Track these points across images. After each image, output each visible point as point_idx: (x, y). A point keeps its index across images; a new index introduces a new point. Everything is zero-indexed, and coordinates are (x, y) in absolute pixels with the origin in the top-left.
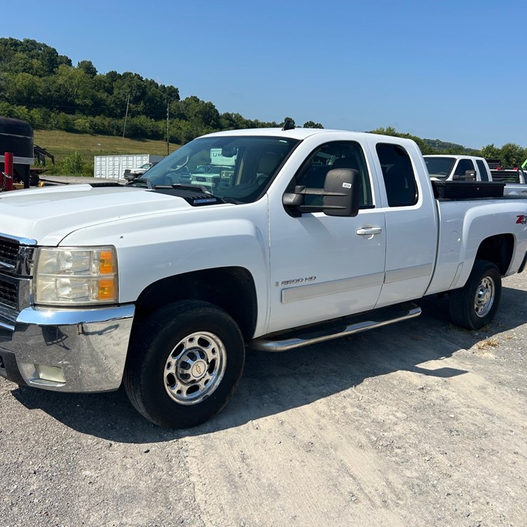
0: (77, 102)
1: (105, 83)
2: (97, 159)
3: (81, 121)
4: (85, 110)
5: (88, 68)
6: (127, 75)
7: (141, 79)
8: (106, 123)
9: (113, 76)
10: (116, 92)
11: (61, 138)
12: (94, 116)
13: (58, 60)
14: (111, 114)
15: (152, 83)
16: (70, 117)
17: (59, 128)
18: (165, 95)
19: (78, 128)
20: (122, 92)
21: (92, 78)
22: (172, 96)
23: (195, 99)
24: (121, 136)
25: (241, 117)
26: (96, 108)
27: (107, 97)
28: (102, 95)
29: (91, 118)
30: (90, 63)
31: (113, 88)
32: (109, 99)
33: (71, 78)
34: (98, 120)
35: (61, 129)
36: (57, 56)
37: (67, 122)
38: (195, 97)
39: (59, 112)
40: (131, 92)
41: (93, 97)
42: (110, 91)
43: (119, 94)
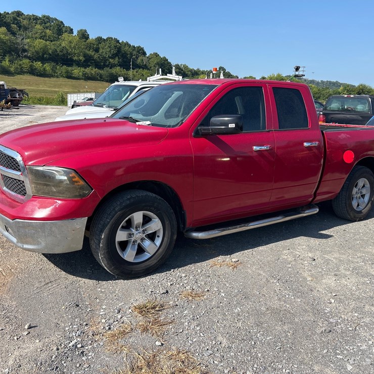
0: (75, 58)
1: (94, 45)
2: (69, 96)
3: (77, 71)
4: (79, 64)
5: (84, 35)
6: (108, 38)
7: (118, 41)
8: (93, 72)
9: (100, 40)
10: (101, 51)
11: (63, 83)
12: (85, 68)
13: (64, 29)
14: (98, 66)
15: (127, 44)
16: (70, 68)
17: (62, 76)
18: (134, 53)
19: (75, 76)
20: (105, 51)
21: (85, 41)
22: (139, 53)
23: (156, 55)
24: (103, 81)
25: (187, 67)
26: (88, 62)
27: (94, 54)
28: (91, 53)
29: (83, 69)
30: (86, 31)
31: (99, 48)
32: (96, 56)
33: (70, 42)
34: (88, 70)
35: (64, 77)
36: (64, 26)
37: (67, 72)
38: (157, 53)
39: (63, 65)
40: (110, 51)
41: (85, 55)
42: (97, 50)
43: (103, 52)
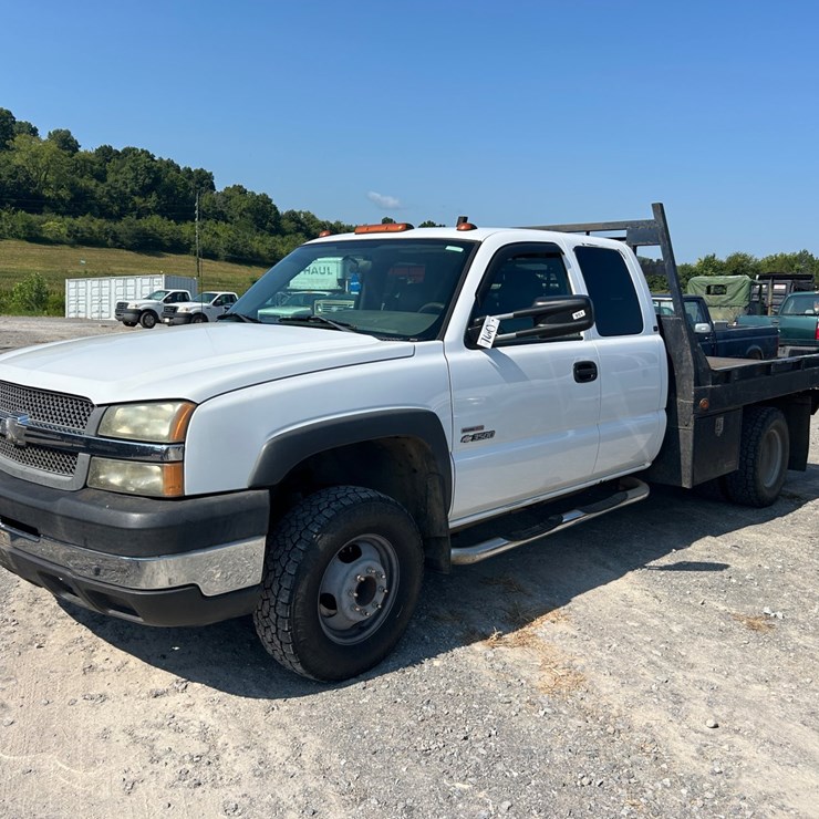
0: (47, 193)
1: (93, 163)
2: (70, 285)
3: (53, 224)
4: (57, 207)
5: (66, 142)
6: (128, 151)
7: (152, 157)
8: (95, 228)
9: (106, 153)
10: (111, 178)
11: (18, 252)
12: (75, 217)
13: (15, 128)
14: (104, 213)
15: (170, 164)
16: (35, 217)
17: (17, 237)
18: (191, 184)
19: (49, 236)
20: (120, 179)
21: (71, 156)
22: (202, 185)
23: (240, 190)
24: (120, 247)
25: (313, 216)
26: (79, 203)
27: (97, 186)
28: (88, 183)
29: (69, 219)
30: (69, 133)
31: (106, 172)
32: (101, 190)
33: (35, 156)
34: (81, 222)
35: (19, 238)
36: (14, 122)
37: (29, 226)
38: (241, 187)
39: (16, 210)
40: (136, 178)
41: (73, 187)
42: (101, 177)
43: (116, 181)
